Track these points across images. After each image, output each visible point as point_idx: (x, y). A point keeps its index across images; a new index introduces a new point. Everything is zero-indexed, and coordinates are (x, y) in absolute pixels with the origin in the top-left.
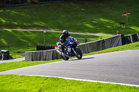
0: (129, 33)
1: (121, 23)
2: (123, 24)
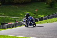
0: (38, 17)
1: (34, 14)
2: (35, 14)
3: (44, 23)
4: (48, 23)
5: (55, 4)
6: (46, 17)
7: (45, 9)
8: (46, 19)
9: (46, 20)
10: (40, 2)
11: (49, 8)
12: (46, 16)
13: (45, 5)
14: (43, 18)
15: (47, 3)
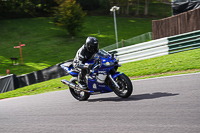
3: (46, 89)
4: (60, 91)
5: (85, 25)
6: (52, 70)
7: (48, 43)
8: (52, 76)
9: (52, 81)
10: (31, 17)
11: (64, 36)
12: (52, 67)
13: (49, 26)
14: (44, 72)
15: (56, 21)
